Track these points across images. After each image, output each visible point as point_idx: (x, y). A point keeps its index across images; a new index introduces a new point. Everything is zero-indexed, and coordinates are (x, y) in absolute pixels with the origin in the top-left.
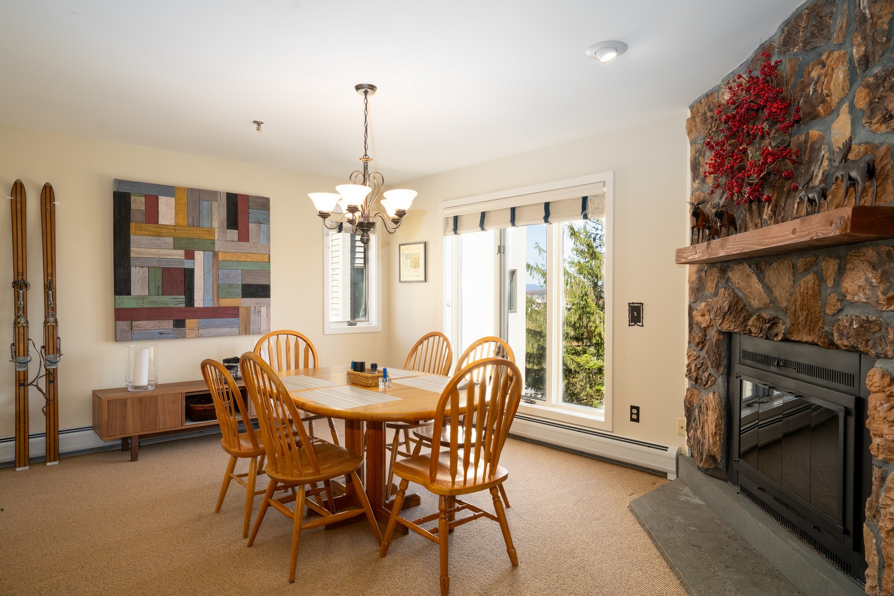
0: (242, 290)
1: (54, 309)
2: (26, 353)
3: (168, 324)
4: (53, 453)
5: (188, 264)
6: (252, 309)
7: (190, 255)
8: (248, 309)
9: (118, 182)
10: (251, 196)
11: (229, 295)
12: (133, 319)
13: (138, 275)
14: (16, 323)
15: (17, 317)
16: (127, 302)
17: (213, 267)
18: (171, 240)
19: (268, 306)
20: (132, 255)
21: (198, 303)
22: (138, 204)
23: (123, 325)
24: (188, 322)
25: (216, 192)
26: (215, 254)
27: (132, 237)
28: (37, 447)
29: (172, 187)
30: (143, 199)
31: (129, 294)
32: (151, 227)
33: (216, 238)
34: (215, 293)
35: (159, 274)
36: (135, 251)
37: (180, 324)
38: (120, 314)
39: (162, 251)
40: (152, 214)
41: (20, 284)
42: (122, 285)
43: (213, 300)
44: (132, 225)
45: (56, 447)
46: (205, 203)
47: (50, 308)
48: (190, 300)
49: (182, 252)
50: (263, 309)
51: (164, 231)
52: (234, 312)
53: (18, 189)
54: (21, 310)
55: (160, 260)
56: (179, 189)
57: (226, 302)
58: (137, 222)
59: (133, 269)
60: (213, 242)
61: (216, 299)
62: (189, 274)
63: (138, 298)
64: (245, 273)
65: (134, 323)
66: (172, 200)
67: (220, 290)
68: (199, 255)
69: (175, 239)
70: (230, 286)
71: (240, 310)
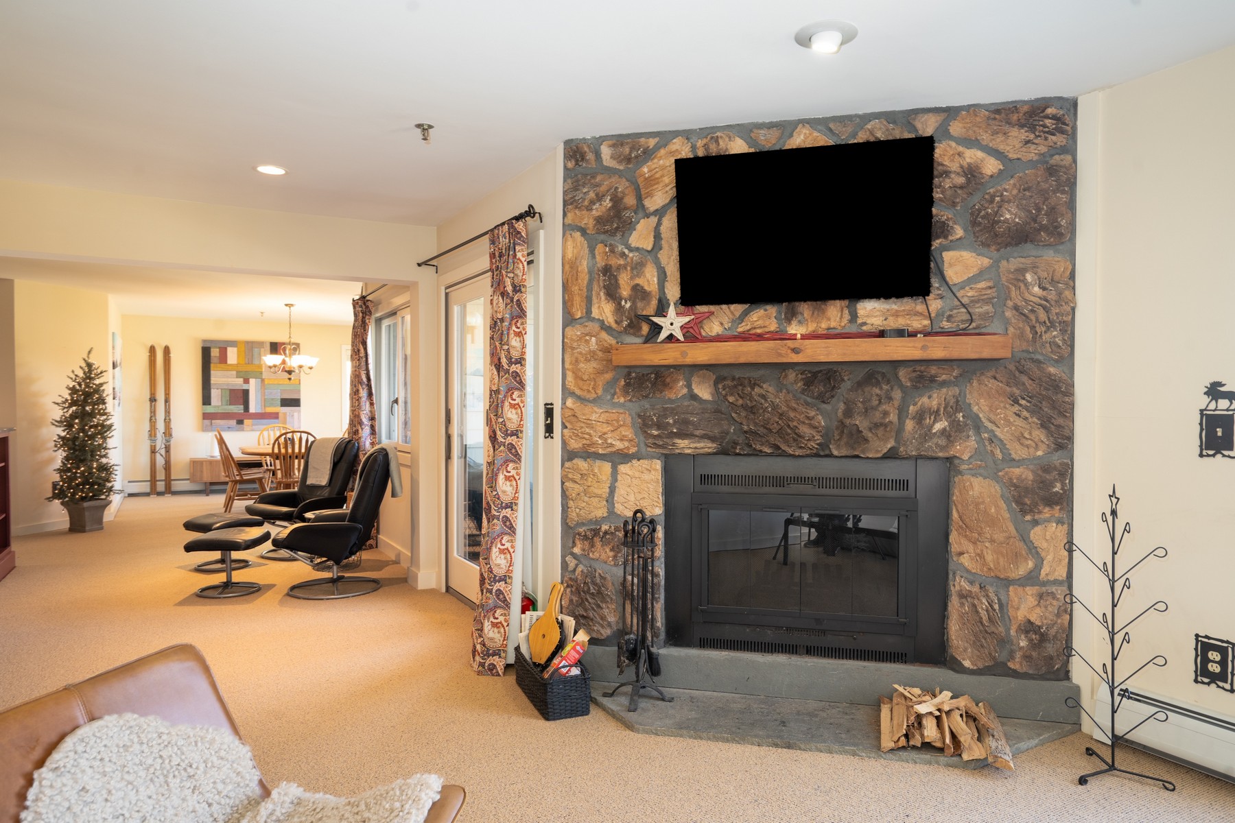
0: (281, 402)
1: (169, 413)
2: (155, 436)
3: (233, 422)
4: (169, 491)
5: (245, 387)
6: (288, 414)
7: (246, 381)
8: (285, 414)
9: (204, 341)
11: (272, 405)
12: (212, 419)
13: (215, 393)
14: (151, 420)
15: (151, 417)
16: (209, 409)
17: (262, 388)
18: (234, 373)
19: (299, 412)
20: (212, 382)
21: (252, 409)
22: (215, 353)
23: (207, 422)
24: (245, 421)
25: (263, 341)
26: (263, 380)
27: (212, 372)
28: (161, 486)
29: (235, 341)
30: (218, 350)
31: (210, 405)
32: (222, 365)
33: (263, 370)
34: (263, 404)
35: (228, 392)
36: (213, 380)
37: (240, 422)
38: (206, 416)
39: (230, 380)
40: (223, 358)
41: (153, 400)
42: (206, 400)
43: (262, 408)
44: (212, 365)
45: (170, 487)
46: (256, 349)
47: (167, 412)
48: (246, 408)
49: (242, 380)
50: (296, 414)
51: (231, 367)
52: (275, 416)
53: (152, 350)
54: (153, 413)
55: (228, 384)
56: (240, 342)
57: (270, 410)
58: (214, 363)
59: (212, 390)
60: (261, 373)
62: (246, 393)
63: (215, 407)
64: (283, 391)
65: (213, 421)
66: (235, 349)
67: (266, 402)
68: (252, 381)
69: (238, 372)
70: (273, 399)
71: (280, 415)
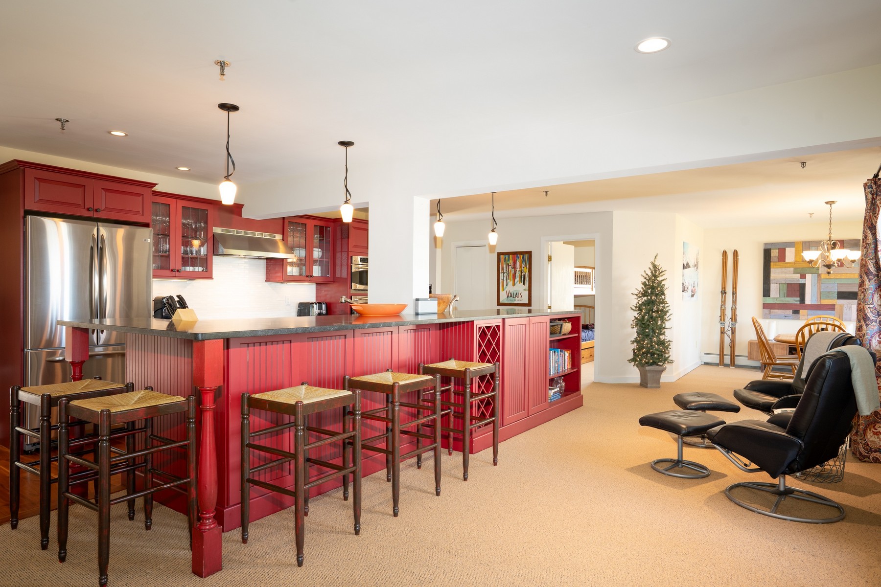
0: (838, 295)
1: (735, 302)
2: (724, 321)
3: (790, 312)
4: (733, 364)
5: (802, 281)
6: (845, 306)
7: (803, 276)
8: (842, 306)
9: (766, 244)
10: (845, 240)
11: (828, 297)
12: (771, 308)
13: (774, 288)
14: (721, 308)
15: (722, 305)
16: (768, 300)
17: (818, 282)
18: (792, 269)
20: (771, 278)
21: (808, 301)
22: (775, 253)
23: (767, 311)
24: (801, 311)
25: (821, 241)
26: (819, 275)
27: (771, 269)
28: (727, 360)
29: (793, 242)
30: (777, 251)
31: (770, 297)
32: (781, 264)
33: (820, 266)
34: (819, 297)
35: (785, 287)
36: (773, 276)
37: (796, 312)
38: (766, 306)
39: (787, 275)
40: (782, 257)
41: (724, 292)
42: (766, 293)
43: (818, 300)
44: (772, 264)
45: (734, 362)
47: (734, 302)
48: (803, 300)
49: (799, 275)
50: (853, 307)
51: (788, 265)
52: (832, 307)
53: (725, 254)
54: (724, 302)
55: (785, 280)
56: (797, 243)
57: (826, 302)
58: (774, 262)
59: (771, 284)
60: (818, 269)
61: (819, 299)
62: (803, 286)
63: (774, 298)
64: (840, 285)
65: (771, 310)
66: (793, 249)
67: (822, 295)
68: (809, 276)
69: (795, 268)
70: (829, 292)
71: (836, 306)
